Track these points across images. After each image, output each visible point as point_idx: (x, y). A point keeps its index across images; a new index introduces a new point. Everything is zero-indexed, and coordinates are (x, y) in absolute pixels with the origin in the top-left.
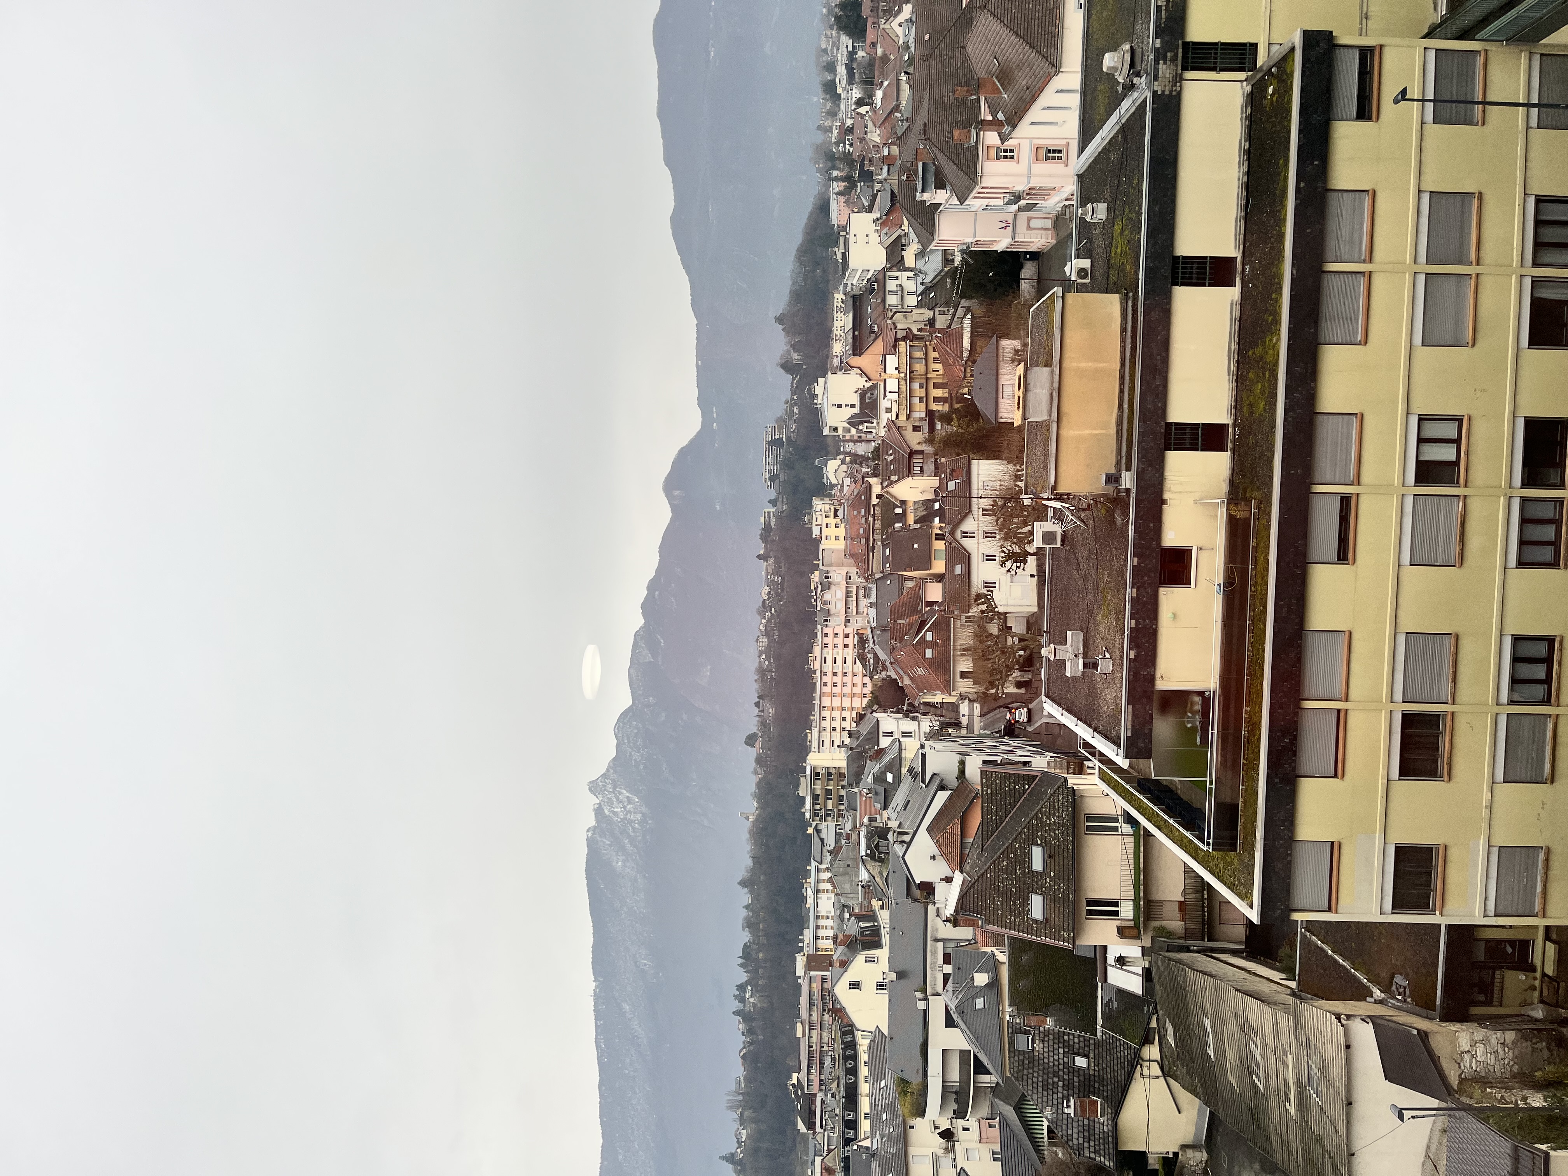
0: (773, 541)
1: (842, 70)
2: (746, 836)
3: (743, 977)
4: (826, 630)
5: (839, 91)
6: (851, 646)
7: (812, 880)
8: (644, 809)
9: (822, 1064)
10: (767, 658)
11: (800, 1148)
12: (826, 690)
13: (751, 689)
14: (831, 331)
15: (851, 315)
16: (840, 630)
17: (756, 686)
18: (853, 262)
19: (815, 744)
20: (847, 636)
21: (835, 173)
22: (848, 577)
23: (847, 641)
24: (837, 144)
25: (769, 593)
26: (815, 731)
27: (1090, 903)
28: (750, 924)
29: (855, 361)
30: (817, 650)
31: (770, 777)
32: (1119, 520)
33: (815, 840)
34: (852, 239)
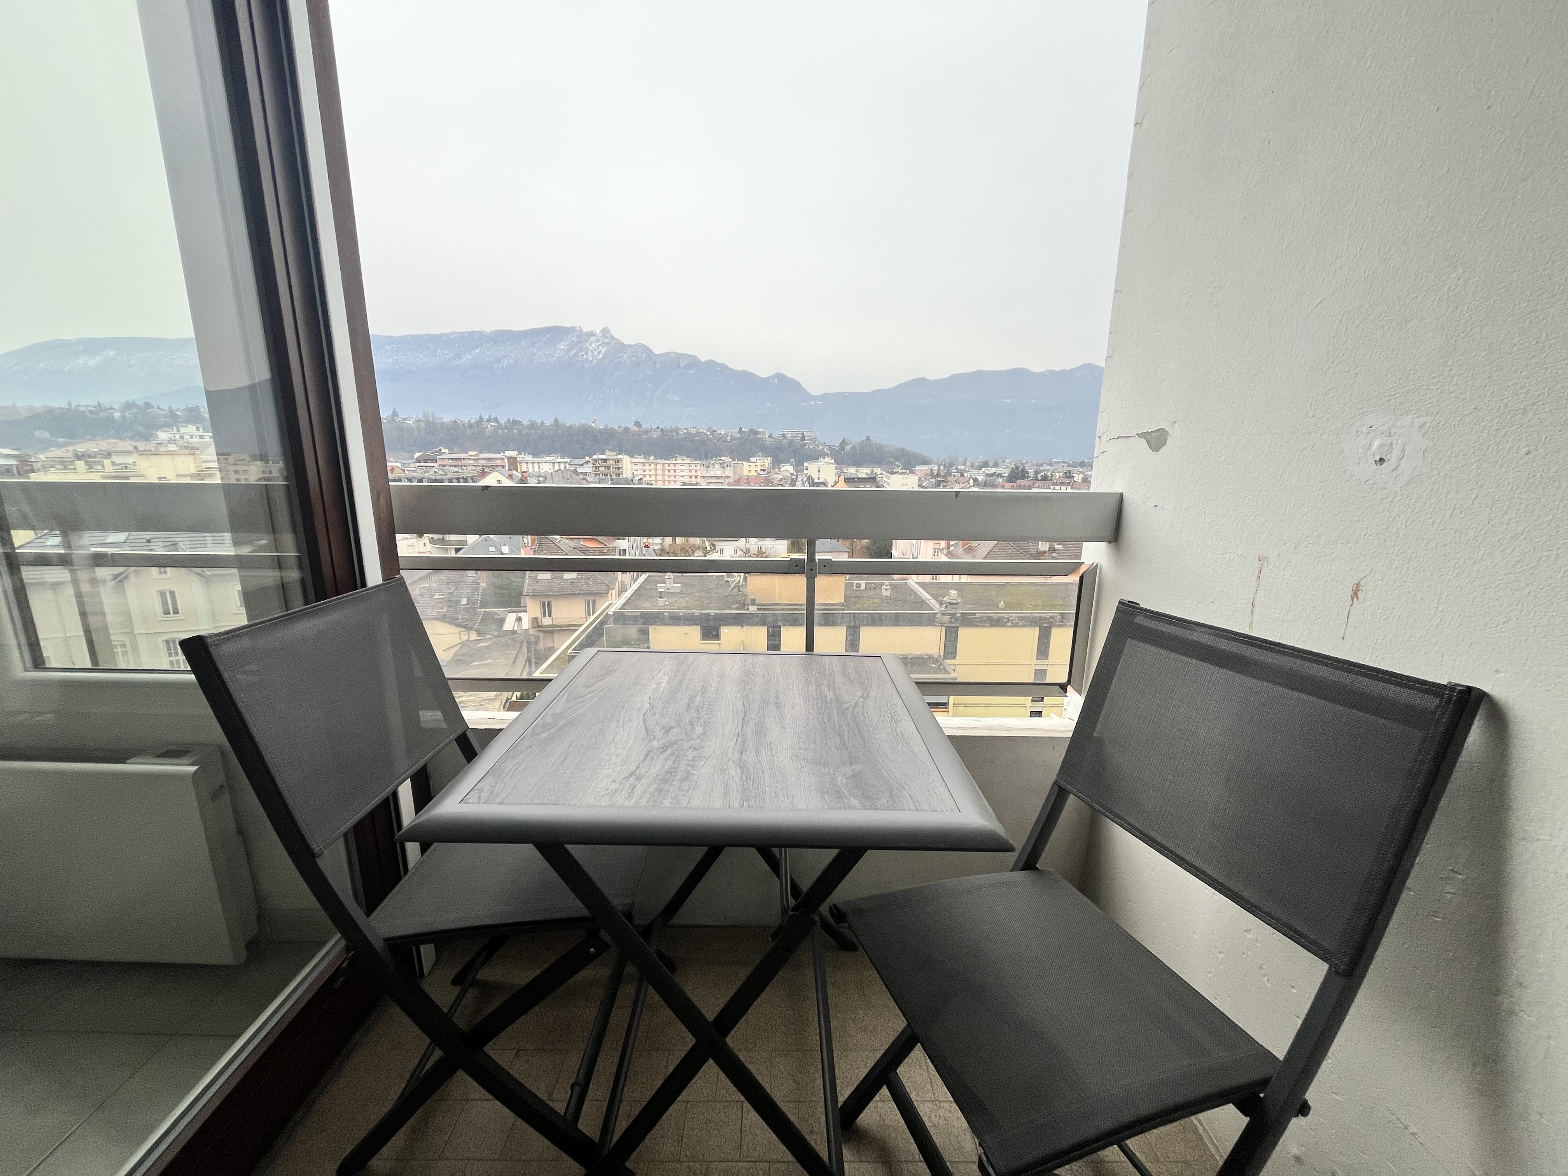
0: (749, 436)
1: (993, 470)
2: (583, 421)
3: (502, 422)
4: (699, 466)
5: (983, 469)
6: (691, 480)
7: (560, 460)
8: (595, 361)
9: (455, 466)
10: (684, 433)
11: (406, 455)
12: (666, 466)
13: (667, 425)
14: (861, 467)
15: (865, 476)
16: (699, 474)
17: (668, 427)
18: (893, 477)
19: (636, 460)
20: (696, 477)
21: (942, 468)
22: (728, 477)
23: (693, 477)
24: (957, 469)
25: (720, 434)
26: (643, 460)
27: (549, 604)
28: (533, 425)
29: (842, 479)
30: (688, 461)
31: (617, 436)
32: (735, 606)
33: (581, 461)
34: (905, 476)
